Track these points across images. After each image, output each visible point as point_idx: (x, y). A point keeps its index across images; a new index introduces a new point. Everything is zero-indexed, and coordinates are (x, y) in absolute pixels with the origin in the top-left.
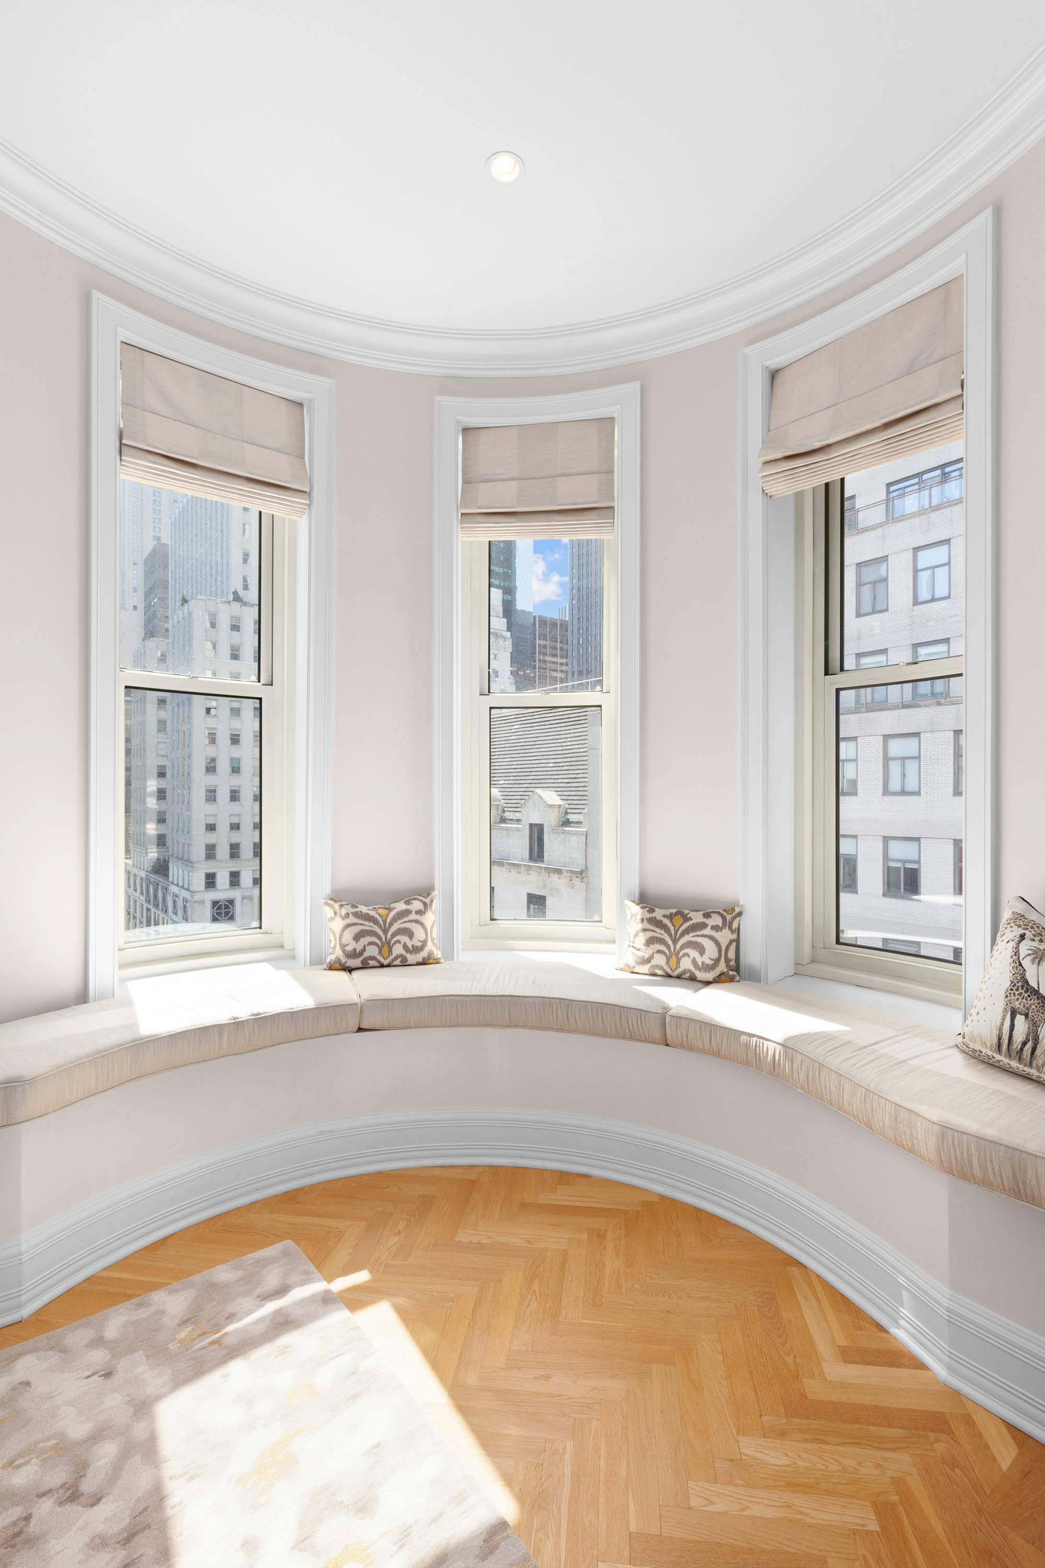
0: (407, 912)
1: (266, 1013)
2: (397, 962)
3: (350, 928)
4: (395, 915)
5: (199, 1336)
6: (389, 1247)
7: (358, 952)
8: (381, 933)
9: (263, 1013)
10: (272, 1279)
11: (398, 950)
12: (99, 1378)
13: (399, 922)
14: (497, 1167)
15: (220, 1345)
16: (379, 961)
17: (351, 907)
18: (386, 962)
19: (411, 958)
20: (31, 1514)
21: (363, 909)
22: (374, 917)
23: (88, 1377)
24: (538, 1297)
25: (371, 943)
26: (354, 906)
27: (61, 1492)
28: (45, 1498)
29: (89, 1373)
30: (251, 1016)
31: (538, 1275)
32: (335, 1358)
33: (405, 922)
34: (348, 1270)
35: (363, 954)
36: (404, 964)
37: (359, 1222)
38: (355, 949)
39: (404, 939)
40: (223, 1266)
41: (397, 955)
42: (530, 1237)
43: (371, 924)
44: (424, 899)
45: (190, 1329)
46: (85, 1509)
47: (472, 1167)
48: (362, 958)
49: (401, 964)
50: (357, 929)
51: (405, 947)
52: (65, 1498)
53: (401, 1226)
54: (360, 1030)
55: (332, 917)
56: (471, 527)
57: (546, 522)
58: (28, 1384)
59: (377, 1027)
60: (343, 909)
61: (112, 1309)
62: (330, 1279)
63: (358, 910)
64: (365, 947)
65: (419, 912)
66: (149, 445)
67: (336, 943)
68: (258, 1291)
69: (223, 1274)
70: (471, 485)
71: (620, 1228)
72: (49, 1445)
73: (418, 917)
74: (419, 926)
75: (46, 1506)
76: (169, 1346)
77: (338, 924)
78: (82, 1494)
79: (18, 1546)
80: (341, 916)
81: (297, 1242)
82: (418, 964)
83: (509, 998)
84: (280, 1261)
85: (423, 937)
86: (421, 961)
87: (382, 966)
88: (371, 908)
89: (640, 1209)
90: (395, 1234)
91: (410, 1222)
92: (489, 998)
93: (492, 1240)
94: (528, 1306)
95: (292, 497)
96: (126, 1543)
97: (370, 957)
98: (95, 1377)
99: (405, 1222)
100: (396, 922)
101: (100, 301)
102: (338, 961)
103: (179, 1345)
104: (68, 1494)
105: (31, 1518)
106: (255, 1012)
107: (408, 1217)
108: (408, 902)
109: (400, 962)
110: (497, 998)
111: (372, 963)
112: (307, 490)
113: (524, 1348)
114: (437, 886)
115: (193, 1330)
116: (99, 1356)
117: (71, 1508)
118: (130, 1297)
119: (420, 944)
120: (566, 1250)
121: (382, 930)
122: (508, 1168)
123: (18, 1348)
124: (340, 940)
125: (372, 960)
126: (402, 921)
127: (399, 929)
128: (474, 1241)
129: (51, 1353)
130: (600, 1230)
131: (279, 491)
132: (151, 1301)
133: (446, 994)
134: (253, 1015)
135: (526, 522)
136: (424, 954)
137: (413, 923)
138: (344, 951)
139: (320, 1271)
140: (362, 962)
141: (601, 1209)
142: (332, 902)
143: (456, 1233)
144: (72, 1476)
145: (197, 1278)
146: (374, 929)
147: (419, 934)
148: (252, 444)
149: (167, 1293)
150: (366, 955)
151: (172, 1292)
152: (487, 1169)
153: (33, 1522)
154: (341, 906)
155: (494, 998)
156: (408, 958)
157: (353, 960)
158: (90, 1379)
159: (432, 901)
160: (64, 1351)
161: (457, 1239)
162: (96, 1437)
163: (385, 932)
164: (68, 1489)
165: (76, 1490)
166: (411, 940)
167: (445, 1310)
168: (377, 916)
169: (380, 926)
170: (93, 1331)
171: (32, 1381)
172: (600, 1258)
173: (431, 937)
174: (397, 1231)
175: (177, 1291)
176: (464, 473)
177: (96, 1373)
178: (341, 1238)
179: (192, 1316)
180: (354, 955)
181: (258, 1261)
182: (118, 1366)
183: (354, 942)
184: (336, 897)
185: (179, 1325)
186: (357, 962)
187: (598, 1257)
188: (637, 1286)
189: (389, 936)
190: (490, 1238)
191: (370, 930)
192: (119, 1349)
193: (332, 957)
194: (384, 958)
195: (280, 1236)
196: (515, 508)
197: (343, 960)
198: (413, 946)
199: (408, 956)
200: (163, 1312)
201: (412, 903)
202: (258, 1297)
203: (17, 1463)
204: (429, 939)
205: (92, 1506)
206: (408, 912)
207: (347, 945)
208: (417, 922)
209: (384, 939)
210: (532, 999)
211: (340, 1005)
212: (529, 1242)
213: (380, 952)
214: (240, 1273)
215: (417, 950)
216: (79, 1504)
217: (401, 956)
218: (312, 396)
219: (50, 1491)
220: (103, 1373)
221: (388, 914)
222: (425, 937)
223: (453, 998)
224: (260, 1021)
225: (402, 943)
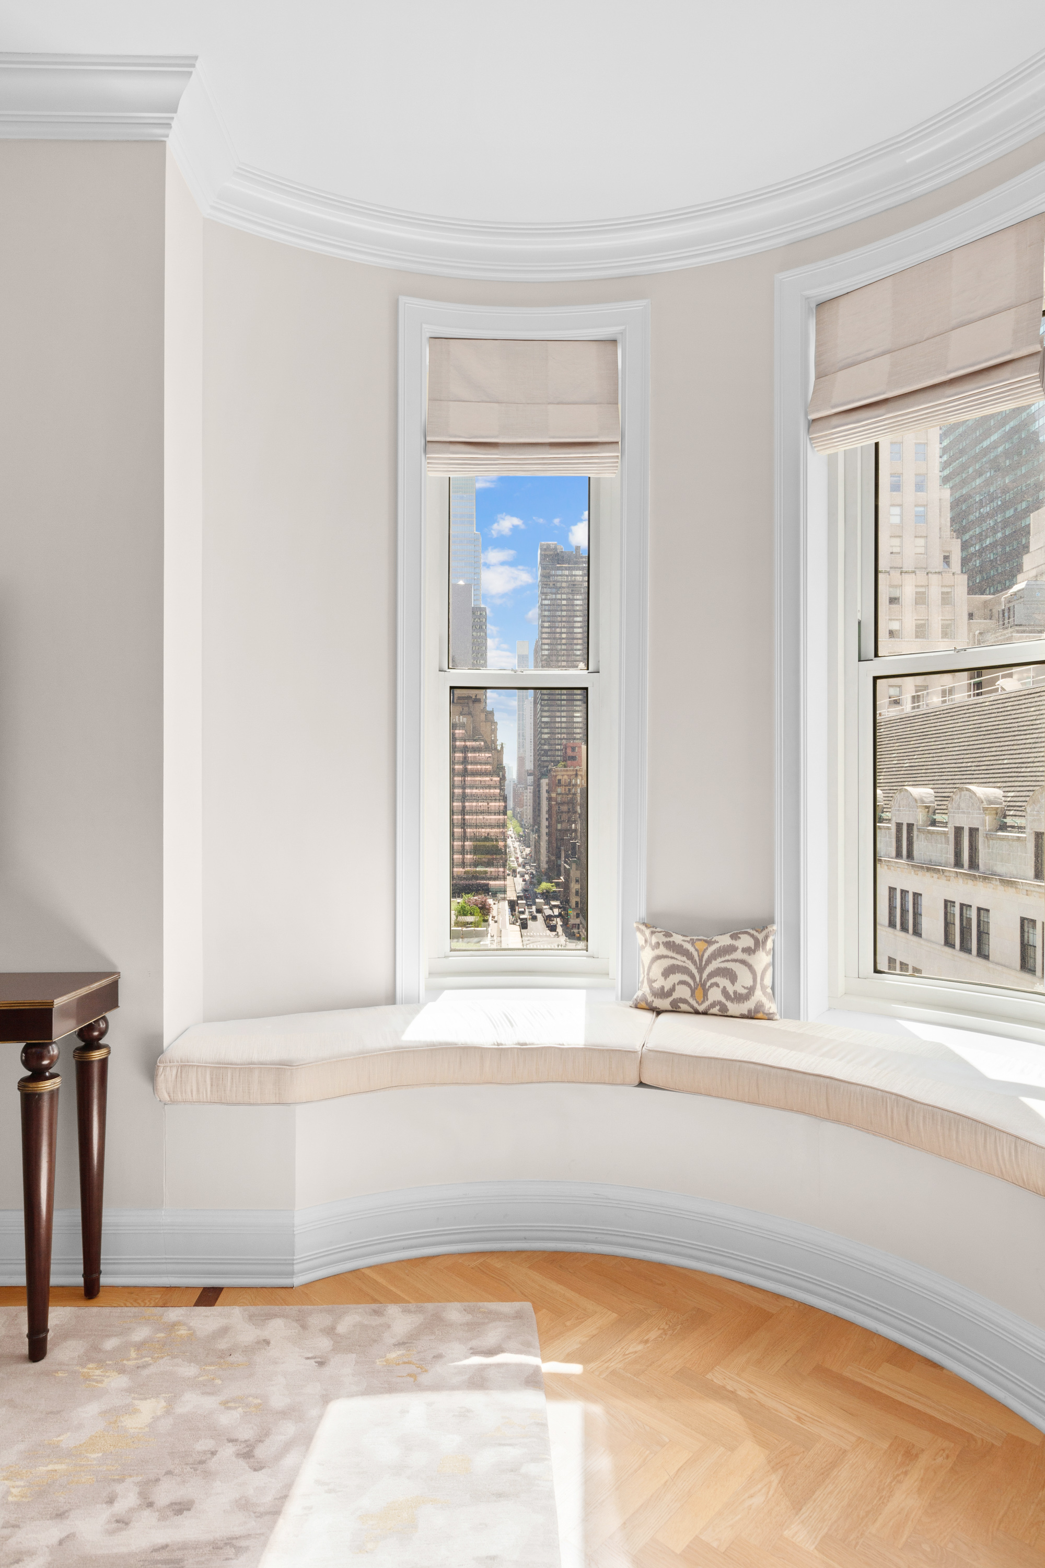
0: (731, 949)
1: (533, 1044)
2: (715, 1010)
3: (659, 961)
4: (715, 951)
5: (405, 1363)
6: (627, 1353)
7: (666, 990)
8: (695, 971)
9: (530, 1044)
10: (492, 1336)
11: (715, 995)
12: (314, 1363)
13: (719, 960)
14: (812, 1308)
15: (415, 1380)
16: (692, 1007)
17: (664, 935)
18: (701, 1008)
19: (733, 1008)
20: (217, 1451)
21: (677, 939)
22: (688, 951)
23: (308, 1358)
24: (771, 1493)
25: (682, 982)
26: (667, 935)
27: (243, 1445)
28: (230, 1444)
29: (310, 1355)
30: (516, 1044)
31: (787, 1465)
32: (504, 1445)
33: (728, 961)
34: (569, 1359)
35: (671, 995)
36: (724, 1013)
37: (610, 1312)
38: (663, 987)
39: (724, 982)
40: (457, 1305)
41: (714, 1002)
42: (804, 1412)
43: (684, 959)
44: (756, 934)
45: (400, 1352)
46: (250, 1470)
47: (778, 1296)
48: (670, 999)
49: (720, 1013)
50: (666, 963)
51: (725, 992)
52: (241, 1453)
53: (653, 1335)
54: (641, 1084)
55: (642, 945)
56: (826, 436)
57: (930, 402)
58: (267, 1342)
59: (661, 1085)
60: (653, 937)
61: (355, 1306)
62: (545, 1359)
63: (671, 939)
64: (674, 985)
65: (747, 950)
66: (450, 436)
67: (644, 977)
68: (474, 1343)
69: (454, 1313)
70: (827, 377)
71: (948, 1457)
72: (255, 1402)
73: (745, 957)
74: (746, 969)
75: (228, 1451)
76: (377, 1361)
77: (647, 954)
78: (254, 1456)
79: (198, 1472)
80: (651, 944)
81: (536, 1309)
82: (743, 1017)
83: (828, 1080)
84: (509, 1321)
85: (749, 983)
86: (746, 1013)
87: (697, 1012)
88: (688, 939)
89: (998, 1444)
90: (641, 1342)
91: (666, 1334)
92: (800, 1075)
93: (752, 1395)
94: (751, 1496)
95: (600, 453)
96: (259, 1517)
97: (680, 999)
98: (313, 1361)
99: (660, 1332)
100: (715, 960)
101: (407, 305)
102: (644, 998)
103: (385, 1363)
104: (245, 1451)
105: (215, 1455)
106: (522, 1041)
107: (667, 1327)
108: (735, 937)
109: (719, 1011)
110: (811, 1077)
111: (684, 1007)
112: (618, 439)
113: (715, 1545)
114: (777, 918)
115: (403, 1355)
116: (324, 1343)
117: (242, 1463)
118: (375, 1301)
119: (744, 991)
120: (845, 1451)
121: (697, 968)
122: (825, 1315)
123: (276, 1309)
124: (648, 974)
125: (683, 1003)
126: (723, 959)
127: (719, 969)
128: (729, 1388)
129: (295, 1324)
130: (913, 1445)
131: (586, 449)
132: (385, 1312)
133: (745, 1059)
134: (519, 1044)
135: (901, 410)
136: (749, 1005)
137: (738, 964)
138: (651, 988)
139: (542, 1348)
140: (671, 1004)
141: (932, 1418)
142: (643, 928)
143: (713, 1368)
144: (255, 1437)
145: (430, 1306)
146: (687, 966)
147: (744, 979)
148: (558, 404)
149: (400, 1310)
150: (675, 995)
151: (405, 1311)
152: (797, 1306)
153: (215, 1458)
154: (653, 933)
155: (808, 1077)
156: (728, 1007)
157: (660, 1000)
158: (308, 1361)
159: (766, 937)
160: (304, 1327)
161: (709, 1376)
162: (284, 1414)
163: (701, 970)
164: (247, 1446)
165: (251, 1451)
166: (733, 985)
167: (648, 1452)
168: (691, 949)
169: (694, 963)
170: (332, 1319)
171: (272, 1342)
172: (891, 1483)
173: (762, 984)
174: (645, 1338)
175: (409, 1311)
176: (817, 364)
177: (315, 1358)
178: (582, 1322)
179: (409, 1341)
180: (662, 994)
181: (490, 1312)
182: (332, 1359)
183: (663, 978)
184: (650, 924)
185: (395, 1345)
186: (664, 1004)
187: (889, 1480)
188: (926, 1547)
189: (705, 976)
190: (752, 1392)
191: (682, 966)
192: (342, 1345)
193: (639, 993)
194: (697, 1002)
195: (525, 1296)
196: (884, 393)
197: (650, 999)
198: (735, 992)
199: (729, 1005)
200: (389, 1327)
201: (740, 938)
202: (471, 1349)
203: (230, 1405)
204: (758, 986)
205: (255, 1470)
206: (733, 949)
207: (655, 981)
208: (743, 962)
209: (698, 979)
210: (859, 1088)
211: (616, 1050)
212: (799, 1419)
213: (693, 995)
214: (468, 1318)
215: (739, 998)
216: (248, 1463)
217: (720, 1003)
218: (623, 327)
219: (236, 1440)
220: (319, 1360)
221: (707, 949)
222: (752, 984)
223: (752, 1066)
224: (525, 1052)
225: (721, 987)
